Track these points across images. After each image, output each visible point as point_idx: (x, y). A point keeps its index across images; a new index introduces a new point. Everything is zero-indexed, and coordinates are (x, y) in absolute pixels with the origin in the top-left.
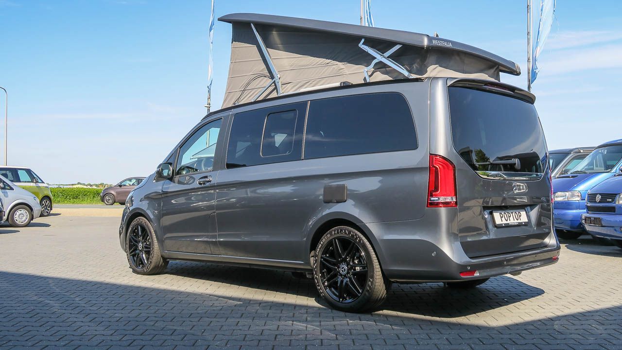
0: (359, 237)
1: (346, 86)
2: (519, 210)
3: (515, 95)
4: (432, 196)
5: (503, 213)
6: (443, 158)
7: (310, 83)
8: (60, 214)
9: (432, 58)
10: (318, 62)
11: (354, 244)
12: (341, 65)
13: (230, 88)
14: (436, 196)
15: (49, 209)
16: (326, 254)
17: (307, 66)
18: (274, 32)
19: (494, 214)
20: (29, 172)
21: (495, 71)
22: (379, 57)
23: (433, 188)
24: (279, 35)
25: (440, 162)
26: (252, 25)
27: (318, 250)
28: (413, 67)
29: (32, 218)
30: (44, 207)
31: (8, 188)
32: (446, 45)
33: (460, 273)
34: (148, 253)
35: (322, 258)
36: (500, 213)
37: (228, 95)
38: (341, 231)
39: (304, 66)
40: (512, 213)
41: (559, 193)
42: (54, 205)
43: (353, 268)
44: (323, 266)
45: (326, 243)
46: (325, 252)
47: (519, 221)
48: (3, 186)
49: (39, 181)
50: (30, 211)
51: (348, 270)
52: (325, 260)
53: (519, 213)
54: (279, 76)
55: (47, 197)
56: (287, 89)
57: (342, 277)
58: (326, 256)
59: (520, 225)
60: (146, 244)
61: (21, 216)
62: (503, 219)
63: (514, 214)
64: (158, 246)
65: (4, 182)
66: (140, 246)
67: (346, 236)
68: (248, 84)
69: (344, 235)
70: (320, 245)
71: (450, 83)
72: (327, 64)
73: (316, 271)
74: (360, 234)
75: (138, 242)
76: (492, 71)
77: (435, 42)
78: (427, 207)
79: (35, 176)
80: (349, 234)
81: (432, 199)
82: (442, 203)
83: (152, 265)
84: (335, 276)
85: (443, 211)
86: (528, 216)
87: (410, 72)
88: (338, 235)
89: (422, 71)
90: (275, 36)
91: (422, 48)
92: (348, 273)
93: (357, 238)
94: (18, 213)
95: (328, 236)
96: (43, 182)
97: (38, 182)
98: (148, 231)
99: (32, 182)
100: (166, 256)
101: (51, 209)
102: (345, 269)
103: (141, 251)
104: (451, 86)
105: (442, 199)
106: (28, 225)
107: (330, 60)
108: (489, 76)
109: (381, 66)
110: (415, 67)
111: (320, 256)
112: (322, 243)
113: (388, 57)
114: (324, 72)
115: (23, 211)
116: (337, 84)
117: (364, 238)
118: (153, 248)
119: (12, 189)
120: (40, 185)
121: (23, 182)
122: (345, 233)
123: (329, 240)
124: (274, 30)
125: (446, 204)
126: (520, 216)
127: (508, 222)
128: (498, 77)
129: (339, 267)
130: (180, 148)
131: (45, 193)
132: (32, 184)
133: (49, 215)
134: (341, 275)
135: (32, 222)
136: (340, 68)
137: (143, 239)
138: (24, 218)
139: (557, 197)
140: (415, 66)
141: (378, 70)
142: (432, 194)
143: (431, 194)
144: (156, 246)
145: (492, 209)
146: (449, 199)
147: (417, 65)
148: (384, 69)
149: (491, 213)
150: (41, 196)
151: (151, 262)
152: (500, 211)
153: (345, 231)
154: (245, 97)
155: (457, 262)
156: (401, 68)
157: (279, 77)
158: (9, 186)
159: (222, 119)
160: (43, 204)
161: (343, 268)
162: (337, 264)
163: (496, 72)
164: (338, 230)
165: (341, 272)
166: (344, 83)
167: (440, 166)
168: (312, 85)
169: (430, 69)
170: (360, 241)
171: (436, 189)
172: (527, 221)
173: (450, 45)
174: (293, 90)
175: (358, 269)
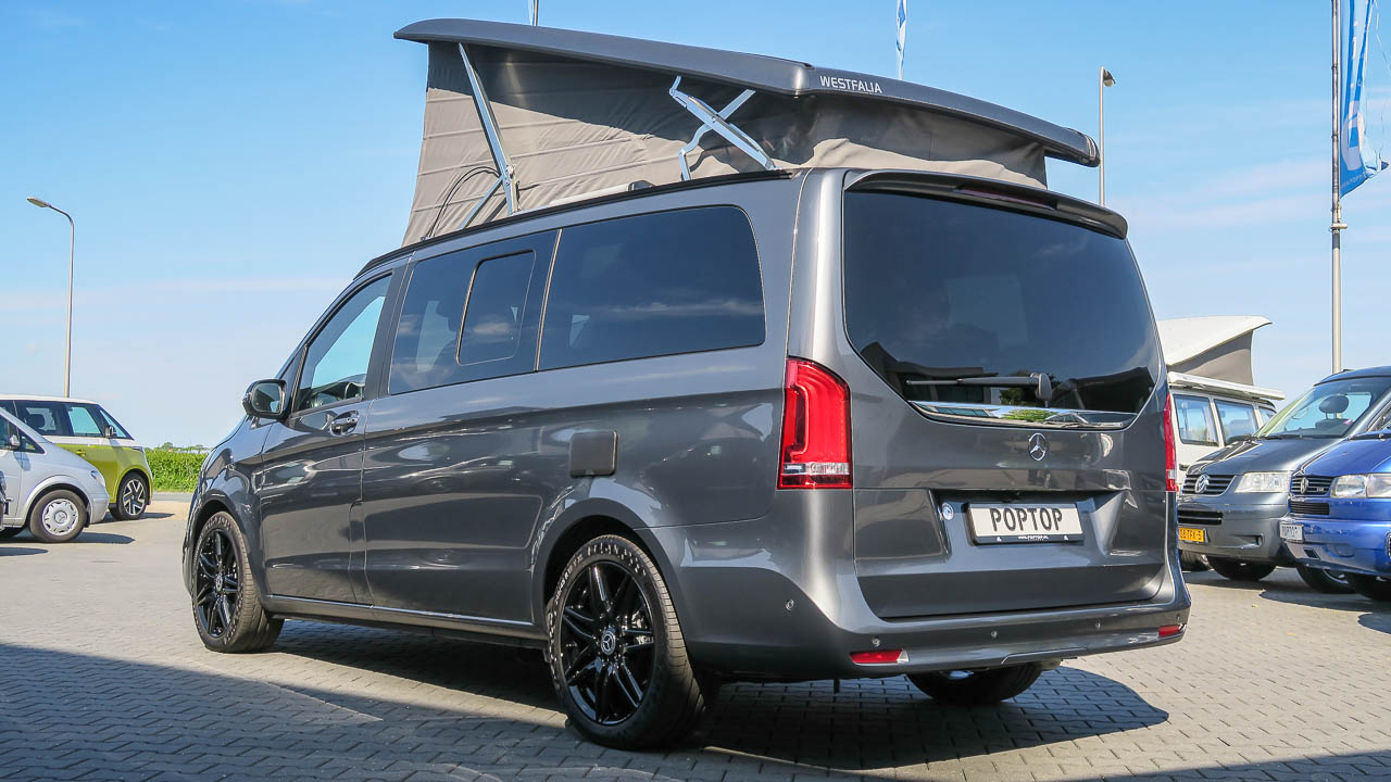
0: (639, 562)
1: (641, 191)
2: (1056, 506)
3: (1056, 213)
4: (788, 460)
5: (1002, 511)
6: (819, 366)
7: (573, 186)
8: (170, 515)
9: (824, 122)
10: (591, 136)
11: (630, 578)
12: (636, 140)
13: (419, 201)
14: (799, 460)
15: (143, 501)
16: (575, 604)
17: (571, 143)
18: (509, 64)
19: (972, 510)
20: (95, 411)
21: (1028, 156)
22: (710, 120)
23: (793, 440)
24: (519, 71)
25: (813, 377)
26: (461, 46)
27: (559, 593)
28: (782, 145)
29: (86, 523)
30: (130, 497)
31: (32, 448)
32: (861, 87)
33: (852, 654)
34: (232, 599)
35: (565, 613)
36: (992, 511)
37: (414, 218)
38: (605, 546)
39: (564, 144)
40: (1032, 511)
41: (1347, 479)
42: (155, 493)
43: (630, 638)
44: (568, 634)
45: (574, 576)
46: (573, 599)
47: (1053, 531)
48: (18, 443)
49: (119, 433)
50: (81, 503)
51: (618, 643)
52: (572, 618)
53: (1054, 510)
54: (511, 170)
55: (137, 473)
56: (530, 200)
57: (606, 661)
58: (576, 610)
59: (1057, 541)
60: (232, 578)
61: (60, 516)
62: (1001, 525)
63: (1037, 514)
64: (252, 583)
65: (22, 433)
66: (219, 580)
67: (613, 558)
68: (453, 190)
69: (609, 556)
70: (564, 581)
71: (851, 181)
72: (611, 138)
73: (553, 647)
74: (643, 555)
75: (213, 571)
76: (1019, 155)
77: (826, 83)
78: (779, 487)
79: (110, 422)
80: (620, 553)
81: (790, 467)
82: (813, 479)
83: (241, 627)
84: (591, 658)
85: (815, 500)
86: (1087, 522)
87: (772, 154)
88: (598, 557)
89: (800, 153)
90: (511, 73)
91: (790, 95)
92: (617, 651)
93: (634, 566)
94: (53, 508)
95: (580, 558)
96: (129, 437)
97: (114, 436)
98: (234, 545)
99: (102, 435)
100: (270, 607)
101: (148, 503)
102: (610, 642)
103: (219, 594)
104: (853, 189)
105: (812, 469)
106: (76, 538)
107: (617, 130)
108: (1006, 167)
109: (714, 143)
110: (785, 144)
111: (562, 608)
112: (566, 575)
113: (728, 121)
114: (604, 159)
115: (65, 505)
116: (623, 188)
117: (650, 564)
118: (242, 588)
119: (39, 450)
120: (122, 443)
121: (78, 435)
122: (613, 553)
123: (580, 568)
124: (509, 59)
125: (822, 481)
126: (1060, 519)
127: (1017, 532)
128: (1039, 172)
129: (599, 637)
130: (308, 346)
131: (134, 463)
132: (101, 441)
133: (141, 516)
134: (604, 656)
135: (85, 530)
136: (634, 149)
137: (224, 564)
138: (67, 522)
139: (1342, 488)
140: (786, 142)
141: (713, 151)
142: (787, 455)
143: (786, 459)
144: (248, 583)
145: (966, 499)
146: (832, 469)
147: (789, 140)
148: (724, 150)
149: (965, 509)
150: (122, 471)
151: (237, 621)
152: (993, 506)
153: (612, 548)
154: (449, 220)
155: (844, 628)
156: (752, 146)
157: (510, 172)
158: (31, 442)
159: (390, 274)
160: (128, 490)
161: (607, 638)
162: (596, 628)
163: (1033, 158)
164: (599, 546)
165: (603, 648)
166: (636, 184)
167: (811, 388)
168: (578, 190)
169: (820, 148)
170: (640, 571)
171: (800, 444)
172: (1081, 532)
173: (877, 90)
174: (542, 201)
175: (641, 640)
